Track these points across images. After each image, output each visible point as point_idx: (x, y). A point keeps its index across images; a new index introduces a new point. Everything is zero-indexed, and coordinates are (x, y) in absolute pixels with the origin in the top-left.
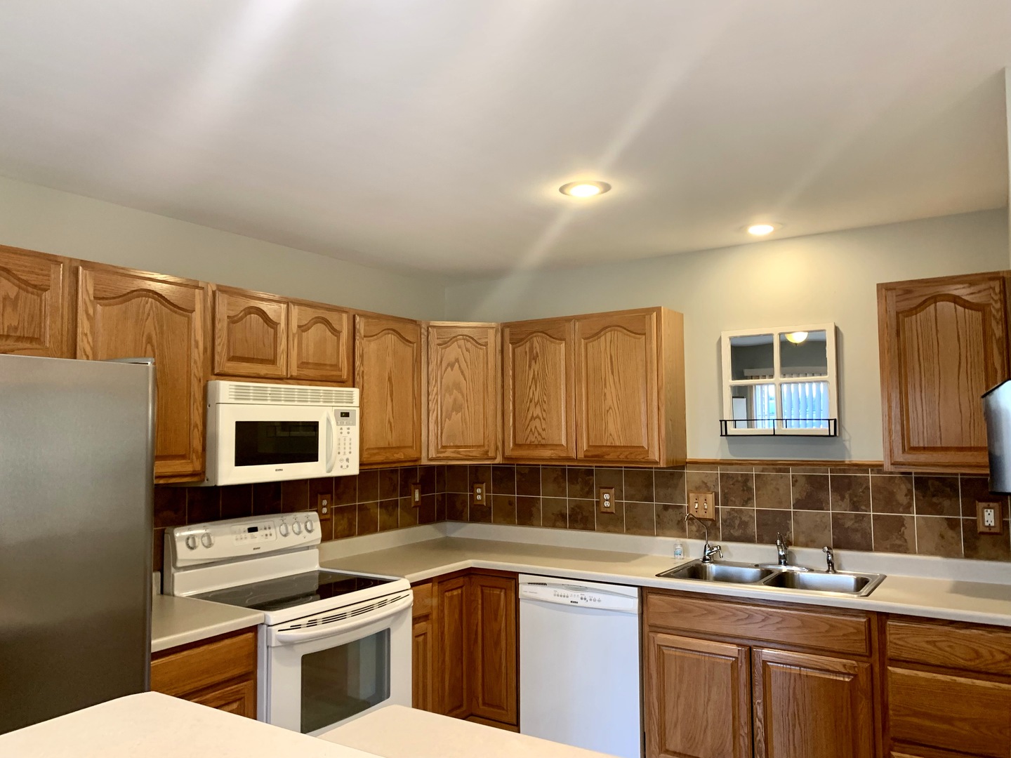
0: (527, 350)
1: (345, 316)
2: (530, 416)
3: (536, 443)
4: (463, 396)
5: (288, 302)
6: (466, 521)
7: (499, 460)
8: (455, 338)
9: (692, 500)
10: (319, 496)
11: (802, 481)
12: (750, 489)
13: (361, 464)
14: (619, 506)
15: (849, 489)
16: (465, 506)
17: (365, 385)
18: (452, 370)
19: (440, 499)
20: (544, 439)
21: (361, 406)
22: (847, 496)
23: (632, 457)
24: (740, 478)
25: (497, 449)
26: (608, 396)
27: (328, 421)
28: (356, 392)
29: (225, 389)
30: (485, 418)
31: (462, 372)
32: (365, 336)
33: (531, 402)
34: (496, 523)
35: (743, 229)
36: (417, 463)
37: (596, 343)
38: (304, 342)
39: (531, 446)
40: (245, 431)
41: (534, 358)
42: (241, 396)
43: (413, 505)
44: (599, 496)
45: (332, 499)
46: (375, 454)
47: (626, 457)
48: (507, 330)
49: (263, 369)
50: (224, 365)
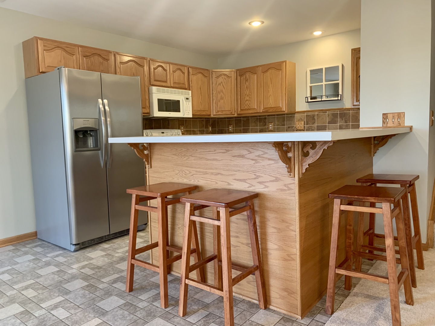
0: (245, 78)
1: (186, 68)
2: (245, 100)
3: (247, 108)
4: (224, 95)
5: (169, 63)
7: (236, 115)
8: (221, 75)
9: (297, 124)
10: (181, 126)
11: (330, 115)
12: (315, 119)
13: (193, 115)
14: (274, 128)
15: (344, 117)
17: (193, 90)
18: (220, 86)
19: (218, 131)
20: (250, 107)
21: (192, 96)
22: (344, 119)
23: (277, 110)
24: (312, 116)
25: (235, 112)
26: (270, 92)
27: (183, 100)
28: (190, 92)
29: (154, 89)
30: (231, 101)
31: (223, 86)
32: (192, 74)
33: (246, 95)
35: (312, 33)
36: (210, 116)
37: (266, 74)
38: (175, 76)
39: (245, 110)
41: (247, 80)
42: (158, 91)
43: (209, 132)
44: (268, 126)
45: (184, 127)
46: (197, 112)
47: (275, 111)
48: (238, 72)
49: (163, 84)
50: (153, 82)
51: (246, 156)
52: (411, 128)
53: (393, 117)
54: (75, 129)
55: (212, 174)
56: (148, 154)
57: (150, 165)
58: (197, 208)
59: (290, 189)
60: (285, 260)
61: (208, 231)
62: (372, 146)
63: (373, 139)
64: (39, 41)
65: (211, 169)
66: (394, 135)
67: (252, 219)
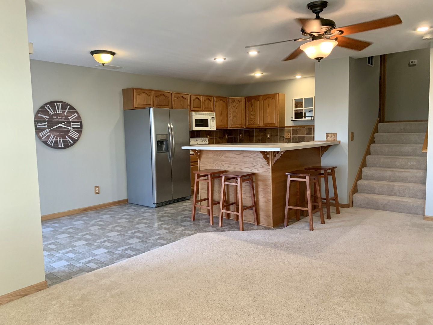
0: (251, 103)
1: (212, 98)
2: (251, 118)
4: (237, 114)
5: (202, 96)
6: (238, 143)
7: (245, 128)
8: (235, 101)
9: (286, 135)
10: (207, 135)
11: (307, 130)
12: (297, 132)
13: (216, 128)
14: (271, 137)
16: (238, 139)
18: (234, 108)
19: (232, 137)
20: (254, 123)
21: (216, 116)
24: (295, 130)
25: (244, 125)
26: (268, 113)
27: (210, 119)
28: (215, 113)
29: (193, 113)
30: (242, 118)
31: (236, 108)
32: (216, 102)
33: (252, 115)
34: (244, 142)
36: (227, 128)
37: (265, 101)
38: (205, 103)
39: (252, 124)
40: (197, 121)
41: (252, 105)
42: (196, 114)
44: (267, 135)
46: (219, 126)
47: (271, 126)
48: (246, 99)
49: (198, 109)
50: (193, 109)
51: (249, 156)
52: (340, 142)
53: (331, 136)
54: (157, 140)
55: (233, 165)
56: (199, 155)
57: (200, 160)
58: (227, 179)
59: (268, 171)
60: (266, 202)
61: (231, 192)
62: (320, 151)
63: (320, 148)
64: (134, 90)
65: (233, 162)
66: (331, 145)
67: (252, 184)
